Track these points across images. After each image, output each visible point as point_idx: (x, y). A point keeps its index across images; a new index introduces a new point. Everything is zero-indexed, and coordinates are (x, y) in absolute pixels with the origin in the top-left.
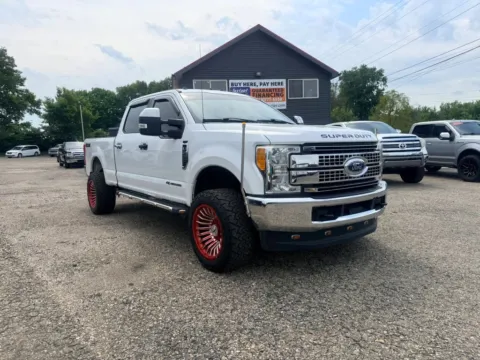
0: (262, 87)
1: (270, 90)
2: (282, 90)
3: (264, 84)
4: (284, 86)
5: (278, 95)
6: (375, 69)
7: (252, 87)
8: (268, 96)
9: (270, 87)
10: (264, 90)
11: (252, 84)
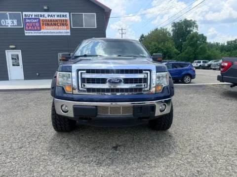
0: (50, 18)
1: (57, 21)
2: (66, 21)
3: (51, 16)
4: (68, 18)
5: (63, 25)
6: (191, 20)
7: (41, 18)
8: (55, 25)
9: (56, 18)
10: (51, 20)
11: (41, 16)
